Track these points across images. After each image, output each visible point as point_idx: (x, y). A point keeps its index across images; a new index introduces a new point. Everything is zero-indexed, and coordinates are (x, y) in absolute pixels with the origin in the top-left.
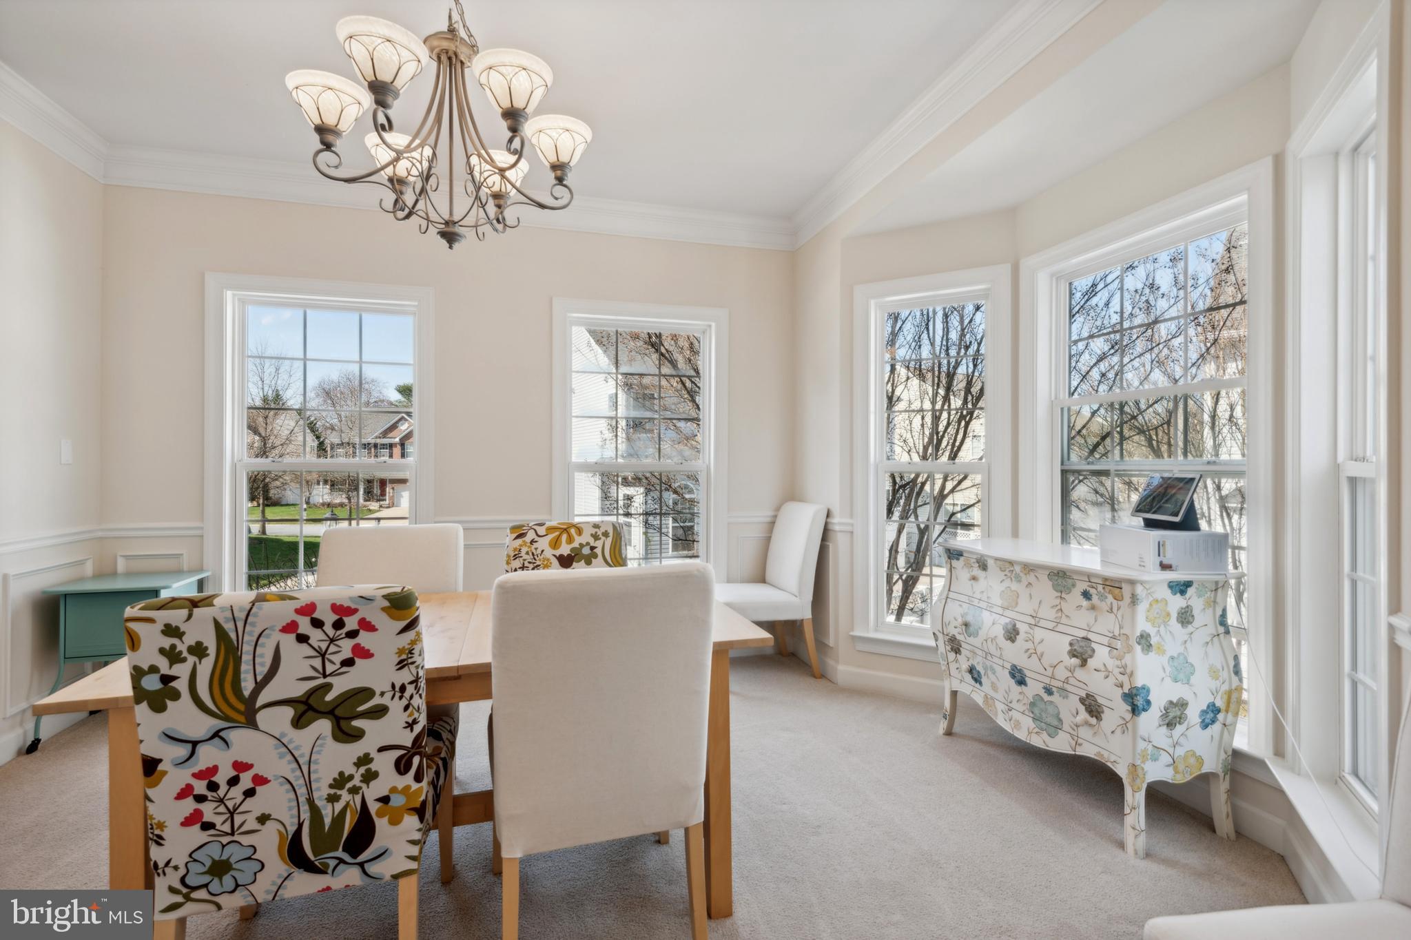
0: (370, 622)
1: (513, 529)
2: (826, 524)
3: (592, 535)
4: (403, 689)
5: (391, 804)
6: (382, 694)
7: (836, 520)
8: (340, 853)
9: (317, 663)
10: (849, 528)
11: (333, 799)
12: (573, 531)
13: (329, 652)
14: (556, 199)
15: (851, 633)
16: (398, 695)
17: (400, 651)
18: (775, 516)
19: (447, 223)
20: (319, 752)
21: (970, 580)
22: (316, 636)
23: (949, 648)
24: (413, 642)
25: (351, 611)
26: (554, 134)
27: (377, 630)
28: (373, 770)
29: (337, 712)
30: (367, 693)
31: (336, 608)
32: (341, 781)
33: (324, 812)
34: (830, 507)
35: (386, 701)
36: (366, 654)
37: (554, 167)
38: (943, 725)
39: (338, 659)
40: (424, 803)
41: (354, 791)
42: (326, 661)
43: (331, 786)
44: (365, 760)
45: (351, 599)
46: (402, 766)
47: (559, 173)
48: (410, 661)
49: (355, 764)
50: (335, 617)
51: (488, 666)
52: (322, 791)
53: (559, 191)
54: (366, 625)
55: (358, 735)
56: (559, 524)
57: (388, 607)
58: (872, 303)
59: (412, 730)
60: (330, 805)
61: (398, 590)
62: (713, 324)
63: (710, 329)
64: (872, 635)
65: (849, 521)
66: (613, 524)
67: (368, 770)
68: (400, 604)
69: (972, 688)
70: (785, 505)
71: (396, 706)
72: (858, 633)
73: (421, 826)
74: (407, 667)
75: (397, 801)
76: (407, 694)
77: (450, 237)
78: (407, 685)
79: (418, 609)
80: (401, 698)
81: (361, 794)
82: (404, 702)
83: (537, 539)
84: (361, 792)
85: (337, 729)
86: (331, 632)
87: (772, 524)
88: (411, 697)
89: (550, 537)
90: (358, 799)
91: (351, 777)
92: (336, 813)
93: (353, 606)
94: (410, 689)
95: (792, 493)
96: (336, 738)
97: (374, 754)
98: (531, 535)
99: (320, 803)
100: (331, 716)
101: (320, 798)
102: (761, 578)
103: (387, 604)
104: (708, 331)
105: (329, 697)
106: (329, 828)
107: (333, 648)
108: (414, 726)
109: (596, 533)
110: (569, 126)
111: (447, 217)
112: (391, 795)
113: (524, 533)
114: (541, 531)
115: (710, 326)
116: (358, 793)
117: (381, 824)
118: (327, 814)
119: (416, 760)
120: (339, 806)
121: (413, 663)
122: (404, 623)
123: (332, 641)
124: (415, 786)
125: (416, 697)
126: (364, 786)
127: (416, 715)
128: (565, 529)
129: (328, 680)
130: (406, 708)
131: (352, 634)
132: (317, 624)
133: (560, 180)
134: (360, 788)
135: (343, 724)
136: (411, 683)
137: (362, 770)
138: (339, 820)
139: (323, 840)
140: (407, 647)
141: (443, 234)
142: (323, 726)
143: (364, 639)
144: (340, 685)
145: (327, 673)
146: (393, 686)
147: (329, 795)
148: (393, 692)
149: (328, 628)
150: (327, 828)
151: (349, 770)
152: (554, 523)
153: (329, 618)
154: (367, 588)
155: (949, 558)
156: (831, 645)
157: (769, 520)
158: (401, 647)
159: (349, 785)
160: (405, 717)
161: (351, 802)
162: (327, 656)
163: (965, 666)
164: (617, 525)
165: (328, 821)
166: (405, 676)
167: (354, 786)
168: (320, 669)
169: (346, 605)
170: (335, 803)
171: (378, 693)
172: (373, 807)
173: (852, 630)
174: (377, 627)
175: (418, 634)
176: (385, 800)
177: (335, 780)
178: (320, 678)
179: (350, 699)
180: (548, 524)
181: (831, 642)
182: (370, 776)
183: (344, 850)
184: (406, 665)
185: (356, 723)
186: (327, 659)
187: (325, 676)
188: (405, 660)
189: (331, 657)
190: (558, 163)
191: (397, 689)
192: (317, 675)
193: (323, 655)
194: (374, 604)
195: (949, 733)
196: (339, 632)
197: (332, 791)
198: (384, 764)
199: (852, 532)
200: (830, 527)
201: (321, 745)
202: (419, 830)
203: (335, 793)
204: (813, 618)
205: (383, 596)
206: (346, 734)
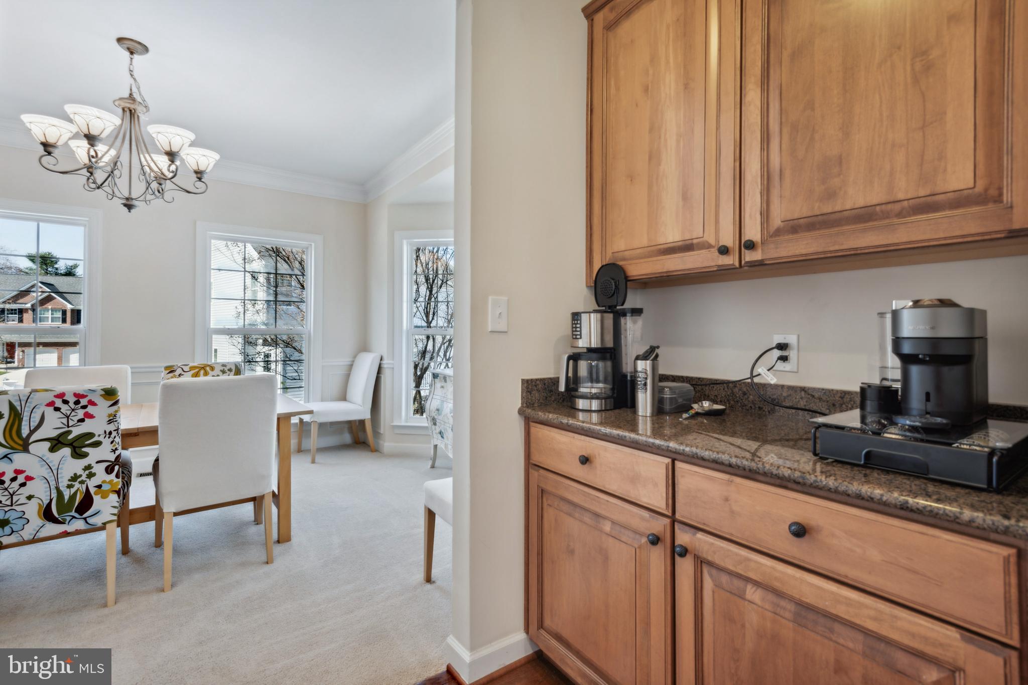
0: (94, 402)
1: (166, 368)
2: (380, 365)
3: (221, 371)
4: (110, 433)
5: (102, 488)
6: (99, 435)
7: (386, 363)
8: (73, 513)
9: (65, 421)
10: (392, 366)
11: (70, 487)
12: (208, 369)
13: (71, 415)
14: (197, 188)
15: (392, 424)
16: (108, 436)
17: (110, 415)
18: (353, 361)
19: (127, 199)
20: (63, 464)
21: (441, 388)
22: (65, 408)
23: (432, 423)
24: (116, 411)
25: (84, 396)
26: (196, 157)
27: (97, 405)
28: (93, 472)
29: (74, 444)
30: (90, 435)
31: (75, 395)
32: (75, 478)
33: (64, 493)
34: (382, 355)
35: (101, 439)
36: (91, 416)
37: (196, 172)
38: (430, 463)
39: (76, 419)
40: (120, 489)
41: (82, 482)
42: (69, 420)
43: (69, 480)
44: (88, 467)
45: (84, 391)
46: (109, 470)
47: (199, 175)
48: (114, 420)
49: (83, 469)
50: (76, 399)
51: (157, 427)
52: (63, 483)
53: (199, 184)
54: (92, 403)
55: (85, 455)
56: (199, 364)
57: (104, 394)
58: (405, 242)
59: (115, 453)
60: (68, 489)
61: (110, 387)
62: (313, 244)
63: (311, 247)
64: (403, 424)
65: (392, 362)
66: (235, 364)
67: (90, 473)
68: (110, 394)
69: (441, 441)
70: (359, 355)
71: (106, 442)
72: (396, 423)
73: (119, 500)
74: (113, 423)
75: (106, 487)
76: (113, 436)
77: (129, 207)
78: (113, 432)
79: (119, 396)
80: (109, 437)
81: (85, 485)
82: (111, 439)
83: (183, 373)
84: (86, 483)
85: (73, 452)
86: (73, 406)
87: (351, 366)
88: (115, 437)
89: (192, 372)
90: (84, 486)
91: (81, 476)
92: (71, 494)
93: (85, 394)
94: (114, 434)
95: (364, 347)
96: (73, 456)
97: (93, 464)
98: (179, 371)
99: (63, 488)
100: (71, 446)
101: (62, 487)
102: (343, 397)
103: (103, 393)
104: (310, 248)
105: (70, 437)
106: (67, 502)
107: (73, 414)
108: (116, 451)
109: (224, 369)
110: (205, 154)
111: (127, 195)
112: (103, 484)
113: (174, 370)
114: (186, 369)
115: (311, 245)
116: (84, 483)
117: (97, 499)
118: (66, 495)
119: (117, 468)
120: (73, 490)
121: (116, 421)
122: (112, 402)
123: (73, 410)
124: (116, 480)
125: (117, 437)
126: (88, 480)
127: (117, 446)
128: (203, 368)
129: (70, 429)
130: (112, 442)
131: (84, 407)
132: (66, 402)
133: (200, 179)
134: (86, 481)
135: (77, 450)
136: (115, 431)
137: (87, 472)
138: (73, 497)
139: (64, 507)
140: (113, 413)
141: (125, 205)
142: (67, 451)
143: (90, 409)
144: (76, 431)
145: (70, 425)
146: (105, 432)
147: (68, 485)
148: (105, 435)
149: (72, 404)
150: (66, 501)
151: (79, 472)
152: (196, 364)
153: (72, 400)
154: (93, 386)
155: (434, 378)
156: (382, 432)
157: (349, 363)
158: (110, 413)
159: (80, 480)
160: (111, 447)
161: (80, 488)
162: (70, 417)
163: (438, 431)
164: (238, 365)
165: (67, 497)
166: (112, 427)
167: (82, 480)
168: (67, 424)
169: (81, 393)
170: (71, 489)
171: (97, 435)
172: (92, 490)
173: (392, 422)
174: (97, 404)
175: (119, 407)
176: (99, 487)
177: (71, 477)
178: (65, 428)
179: (82, 438)
180: (192, 364)
181: (382, 431)
182: (91, 475)
183: (75, 512)
184: (113, 422)
185: (84, 449)
186: (71, 419)
187: (68, 427)
188: (112, 419)
189: (72, 418)
190: (199, 171)
191: (107, 433)
192: (64, 426)
193: (68, 417)
194: (96, 393)
195: (433, 467)
196: (77, 406)
197: (70, 483)
198: (99, 469)
199: (393, 368)
200: (382, 366)
201: (65, 460)
202: (118, 502)
203: (72, 484)
204: (371, 418)
205: (102, 389)
206: (78, 454)
